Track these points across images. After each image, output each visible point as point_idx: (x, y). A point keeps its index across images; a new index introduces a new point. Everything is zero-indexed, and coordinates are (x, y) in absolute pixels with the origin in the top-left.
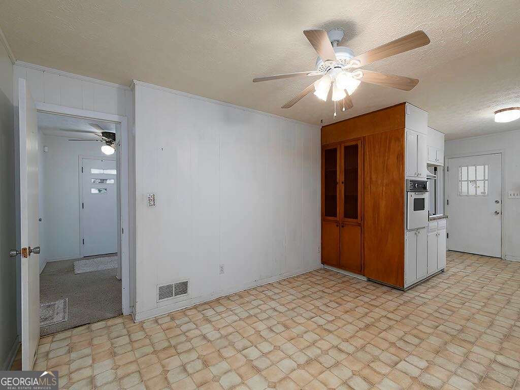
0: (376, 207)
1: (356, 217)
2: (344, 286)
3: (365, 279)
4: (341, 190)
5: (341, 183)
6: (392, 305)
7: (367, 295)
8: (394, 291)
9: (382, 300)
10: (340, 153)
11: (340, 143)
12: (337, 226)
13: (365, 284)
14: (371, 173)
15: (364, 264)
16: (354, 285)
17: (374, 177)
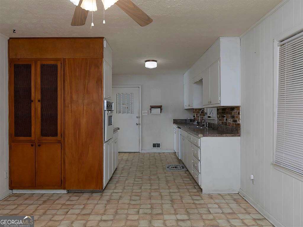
0: (77, 124)
1: (56, 135)
2: (46, 206)
3: (65, 192)
4: (36, 108)
5: (37, 101)
6: (100, 208)
7: (75, 207)
8: (94, 195)
9: (90, 207)
10: (36, 70)
11: (36, 61)
12: (32, 145)
13: (67, 197)
14: (71, 93)
15: (64, 178)
16: (57, 202)
17: (75, 97)
